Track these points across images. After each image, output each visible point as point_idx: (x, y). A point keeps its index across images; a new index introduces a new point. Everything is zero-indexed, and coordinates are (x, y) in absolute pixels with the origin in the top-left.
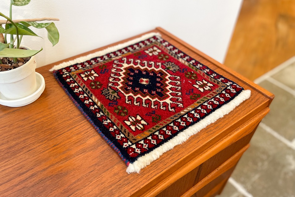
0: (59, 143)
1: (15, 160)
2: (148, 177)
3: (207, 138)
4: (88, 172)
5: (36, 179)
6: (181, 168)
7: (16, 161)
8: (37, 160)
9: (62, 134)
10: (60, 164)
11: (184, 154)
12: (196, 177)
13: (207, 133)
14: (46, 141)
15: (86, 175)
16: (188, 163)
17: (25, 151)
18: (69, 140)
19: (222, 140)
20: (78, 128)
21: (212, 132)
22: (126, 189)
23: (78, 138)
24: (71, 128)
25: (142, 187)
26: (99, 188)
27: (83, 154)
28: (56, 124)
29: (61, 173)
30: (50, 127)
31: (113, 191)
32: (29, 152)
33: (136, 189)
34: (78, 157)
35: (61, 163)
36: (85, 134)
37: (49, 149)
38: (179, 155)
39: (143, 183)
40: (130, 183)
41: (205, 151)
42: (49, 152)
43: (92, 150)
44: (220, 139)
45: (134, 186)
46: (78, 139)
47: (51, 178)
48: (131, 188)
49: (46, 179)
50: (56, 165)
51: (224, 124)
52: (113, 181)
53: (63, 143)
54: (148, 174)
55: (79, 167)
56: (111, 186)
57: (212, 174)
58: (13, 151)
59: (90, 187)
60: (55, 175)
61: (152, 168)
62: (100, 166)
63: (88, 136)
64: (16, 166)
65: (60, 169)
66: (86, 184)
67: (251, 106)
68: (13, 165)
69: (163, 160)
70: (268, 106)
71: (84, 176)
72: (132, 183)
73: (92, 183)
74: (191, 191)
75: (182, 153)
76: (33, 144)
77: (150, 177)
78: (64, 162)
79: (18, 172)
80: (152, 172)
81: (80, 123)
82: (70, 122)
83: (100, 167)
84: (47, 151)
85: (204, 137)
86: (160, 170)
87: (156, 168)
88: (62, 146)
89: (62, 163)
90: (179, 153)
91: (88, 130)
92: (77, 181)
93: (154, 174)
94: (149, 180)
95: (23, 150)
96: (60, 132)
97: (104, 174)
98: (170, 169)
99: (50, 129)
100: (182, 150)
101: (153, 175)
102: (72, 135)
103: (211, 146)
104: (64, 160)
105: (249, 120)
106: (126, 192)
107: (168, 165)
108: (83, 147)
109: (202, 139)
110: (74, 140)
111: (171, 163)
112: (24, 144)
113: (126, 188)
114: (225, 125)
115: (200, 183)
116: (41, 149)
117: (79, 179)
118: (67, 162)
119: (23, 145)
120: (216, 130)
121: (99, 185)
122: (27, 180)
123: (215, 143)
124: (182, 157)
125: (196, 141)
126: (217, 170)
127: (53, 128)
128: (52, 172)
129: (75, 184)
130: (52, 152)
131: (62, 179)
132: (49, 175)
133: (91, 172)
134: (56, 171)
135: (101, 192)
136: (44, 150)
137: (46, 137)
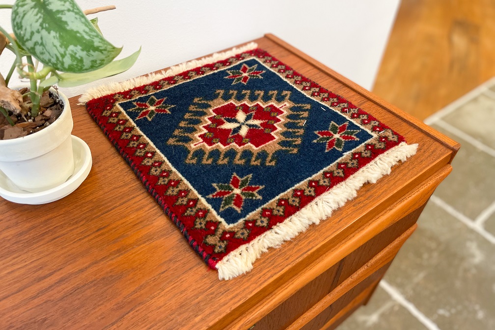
0: (106, 225)
1: (30, 254)
2: (260, 280)
3: (353, 215)
4: (158, 273)
5: (68, 287)
6: (313, 264)
7: (32, 256)
8: (68, 253)
9: (111, 210)
10: (108, 259)
11: (317, 242)
12: (335, 277)
13: (354, 206)
14: (84, 221)
15: (153, 279)
16: (324, 255)
17: (47, 240)
18: (124, 220)
19: (377, 217)
20: (138, 200)
21: (362, 205)
22: (222, 301)
23: (139, 216)
24: (125, 199)
25: (249, 296)
26: (176, 300)
27: (147, 243)
28: (101, 192)
29: (111, 276)
30: (90, 198)
31: (201, 305)
32: (55, 241)
33: (239, 301)
34: (139, 248)
35: (110, 258)
36: (152, 210)
37: (88, 236)
38: (309, 243)
39: (251, 290)
40: (229, 290)
41: (351, 236)
42: (89, 241)
43: (163, 236)
44: (374, 216)
45: (237, 295)
47: (94, 285)
48: (231, 299)
49: (84, 286)
50: (103, 263)
51: (381, 191)
52: (200, 287)
53: (114, 226)
54: (258, 276)
55: (142, 265)
56: (197, 296)
57: (358, 273)
58: (27, 238)
59: (162, 299)
60: (101, 280)
61: (265, 264)
62: (178, 263)
64: (32, 265)
65: (109, 270)
66: (155, 294)
67: (424, 162)
68: (27, 263)
70: (449, 163)
71: (150, 279)
72: (232, 290)
73: (165, 291)
74: (325, 301)
75: (314, 240)
76: (62, 226)
77: (263, 279)
78: (116, 257)
79: (36, 275)
80: (265, 271)
82: (125, 189)
83: (177, 265)
84: (87, 239)
85: (349, 213)
86: (279, 269)
87: (272, 265)
88: (111, 230)
89: (112, 259)
90: (310, 240)
92: (139, 289)
93: (269, 275)
94: (261, 285)
95: (44, 237)
96: (108, 207)
97: (184, 276)
98: (295, 266)
99: (91, 201)
100: (313, 235)
101: (267, 277)
102: (129, 211)
103: (359, 228)
104: (116, 253)
105: (420, 185)
106: (222, 306)
107: (291, 259)
108: (147, 232)
109: (345, 216)
110: (132, 220)
111: (297, 257)
112: (45, 227)
113: (223, 299)
114: (383, 192)
115: (339, 288)
116: (75, 236)
117: (141, 286)
118: (121, 257)
119: (43, 229)
120: (368, 202)
121: (176, 294)
122: (52, 288)
123: (367, 222)
124: (313, 245)
125: (337, 220)
126: (366, 267)
127: (95, 200)
128: (96, 275)
129: (136, 294)
130: (94, 241)
131: (114, 285)
132: (91, 280)
133: (163, 273)
134: (103, 273)
135: (181, 307)
136: (80, 238)
137: (84, 216)
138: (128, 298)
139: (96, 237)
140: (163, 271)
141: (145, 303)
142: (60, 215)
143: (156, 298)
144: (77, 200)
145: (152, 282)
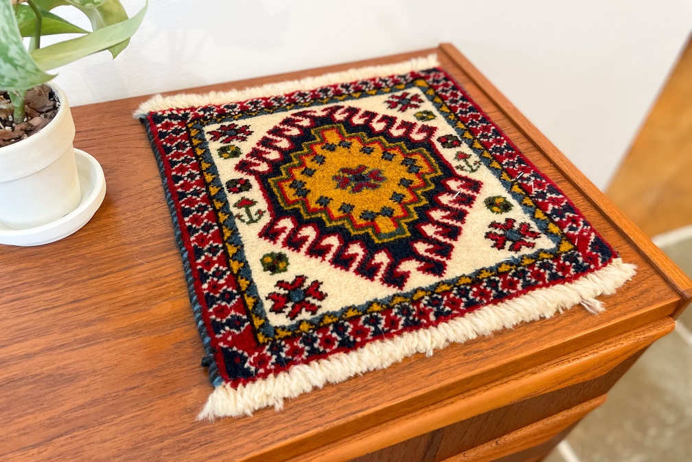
0: (88, 296)
2: (265, 438)
3: (458, 370)
8: (22, 326)
9: (104, 275)
11: (380, 400)
13: (465, 355)
14: (62, 284)
15: (115, 394)
17: (5, 299)
18: (112, 296)
19: (505, 380)
20: (146, 269)
21: (480, 356)
23: (136, 294)
24: (130, 264)
26: (131, 436)
27: (130, 338)
28: (102, 246)
29: (61, 375)
31: (164, 454)
32: (13, 303)
34: (116, 342)
35: (72, 348)
36: (157, 289)
37: (59, 306)
38: (366, 399)
39: (244, 451)
40: (212, 442)
42: (56, 314)
43: (156, 331)
44: (502, 378)
46: (136, 297)
47: (35, 382)
49: (21, 379)
50: (59, 351)
51: (523, 340)
52: (173, 426)
53: (97, 300)
54: (266, 431)
55: (108, 369)
56: (162, 439)
57: (477, 451)
59: (114, 428)
60: (47, 377)
62: (159, 380)
63: (161, 295)
65: (62, 364)
66: (108, 418)
69: (320, 402)
70: (672, 315)
71: (110, 394)
72: (217, 444)
73: (122, 418)
75: (378, 395)
76: (31, 285)
77: (269, 439)
78: (80, 348)
80: (278, 427)
81: (155, 258)
83: (156, 382)
84: (53, 311)
85: (451, 365)
86: (302, 429)
87: (294, 420)
89: (73, 350)
90: (370, 394)
91: (168, 279)
92: (90, 405)
93: (283, 433)
94: (263, 447)
96: (102, 270)
97: (160, 401)
99: (83, 257)
100: (380, 386)
101: (278, 437)
102: (125, 283)
103: (466, 391)
104: (82, 343)
107: (328, 418)
108: (136, 321)
109: (445, 367)
111: (337, 416)
112: (10, 281)
113: (198, 454)
114: (525, 343)
116: (41, 302)
117: (94, 401)
119: (7, 282)
120: (492, 353)
121: (136, 427)
123: (485, 385)
124: (372, 405)
125: (427, 371)
127: (89, 255)
128: (43, 367)
129: (82, 411)
130: (61, 316)
131: (59, 389)
132: (34, 373)
133: (131, 389)
134: (53, 367)
135: (134, 449)
136: (48, 306)
137: (65, 275)
138: (68, 415)
139: (67, 311)
140: (133, 386)
141: (87, 429)
142: (35, 267)
143: (106, 425)
144: (66, 250)
145: (111, 399)
